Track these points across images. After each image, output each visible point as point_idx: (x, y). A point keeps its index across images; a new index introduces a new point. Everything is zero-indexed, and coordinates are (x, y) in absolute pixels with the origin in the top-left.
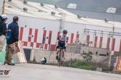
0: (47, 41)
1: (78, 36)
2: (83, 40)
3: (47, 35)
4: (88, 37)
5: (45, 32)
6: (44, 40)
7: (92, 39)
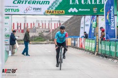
0: (19, 28)
1: (34, 24)
2: (36, 25)
3: (19, 25)
4: (39, 24)
5: (18, 24)
6: (18, 27)
7: (41, 25)
